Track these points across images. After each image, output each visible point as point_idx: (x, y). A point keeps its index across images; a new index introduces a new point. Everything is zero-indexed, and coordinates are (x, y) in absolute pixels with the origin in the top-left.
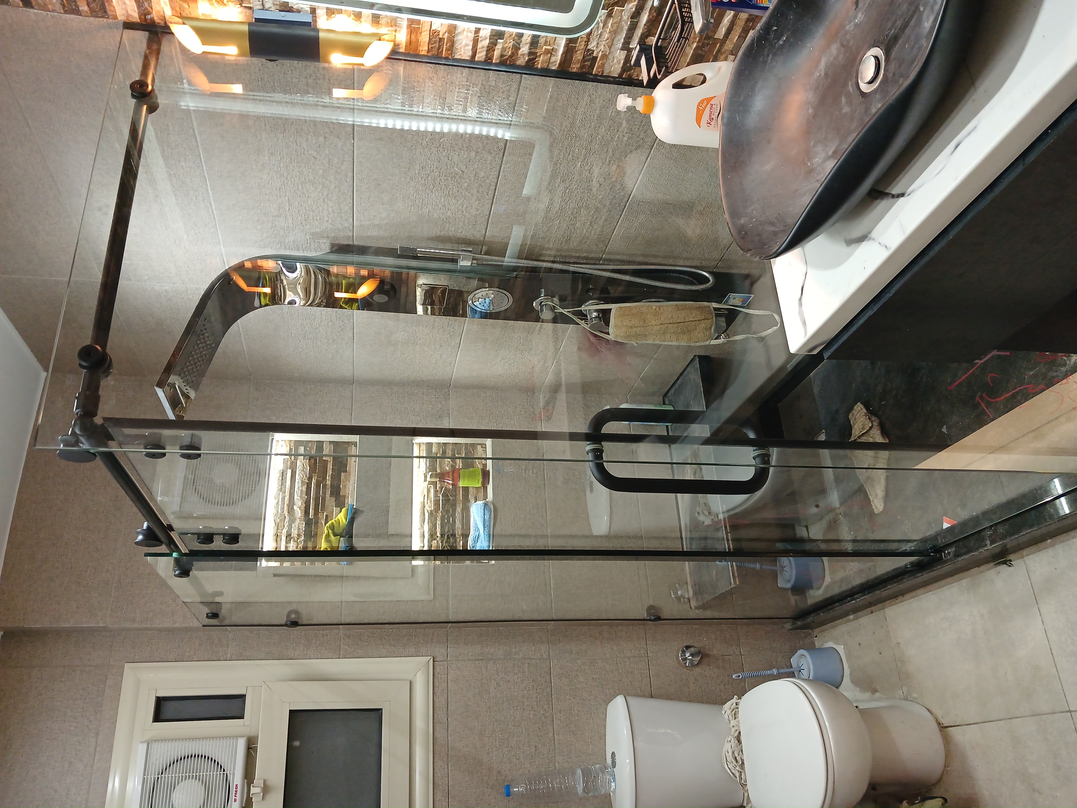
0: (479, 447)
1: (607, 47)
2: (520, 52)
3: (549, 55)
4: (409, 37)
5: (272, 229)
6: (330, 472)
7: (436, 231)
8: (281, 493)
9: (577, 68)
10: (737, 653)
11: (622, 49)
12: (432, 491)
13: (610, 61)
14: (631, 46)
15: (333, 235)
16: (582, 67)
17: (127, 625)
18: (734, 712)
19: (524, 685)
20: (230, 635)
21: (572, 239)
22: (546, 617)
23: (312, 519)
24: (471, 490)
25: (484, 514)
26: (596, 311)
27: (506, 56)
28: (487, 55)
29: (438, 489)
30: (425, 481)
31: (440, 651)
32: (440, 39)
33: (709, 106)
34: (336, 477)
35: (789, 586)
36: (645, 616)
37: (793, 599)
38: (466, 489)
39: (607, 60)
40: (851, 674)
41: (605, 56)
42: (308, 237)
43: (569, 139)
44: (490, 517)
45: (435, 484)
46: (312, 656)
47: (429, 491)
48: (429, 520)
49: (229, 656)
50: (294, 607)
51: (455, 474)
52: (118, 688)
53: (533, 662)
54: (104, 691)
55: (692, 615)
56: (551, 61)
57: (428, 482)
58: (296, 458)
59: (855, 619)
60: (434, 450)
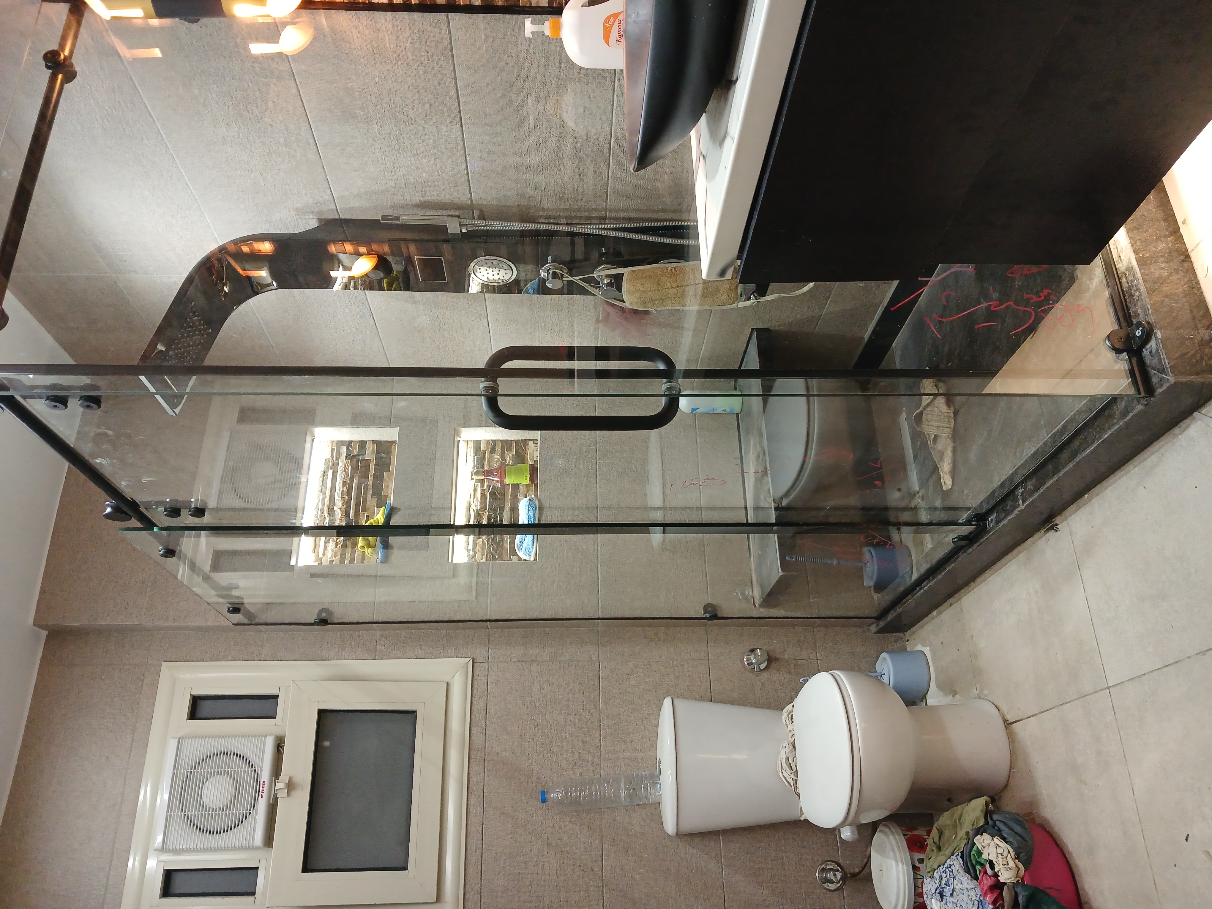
0: (531, 443)
5: (256, 207)
6: (372, 472)
7: (417, 198)
8: (321, 494)
10: (812, 656)
12: (479, 490)
15: (316, 209)
17: (161, 623)
18: (790, 715)
19: (570, 688)
20: (265, 636)
21: (566, 196)
22: (592, 616)
23: (353, 520)
24: (520, 487)
25: (529, 511)
26: (608, 276)
29: (485, 488)
30: (472, 479)
31: (480, 653)
33: (617, 22)
34: (378, 477)
35: (872, 583)
36: (701, 614)
37: (876, 596)
38: (515, 487)
40: (936, 678)
42: (293, 214)
44: (535, 514)
45: (482, 482)
46: (347, 657)
47: (475, 490)
48: (475, 519)
49: (263, 656)
50: (326, 606)
51: (502, 471)
52: (155, 685)
53: (581, 664)
54: (142, 689)
55: (755, 614)
57: (475, 480)
58: (338, 459)
59: (939, 614)
60: (483, 447)
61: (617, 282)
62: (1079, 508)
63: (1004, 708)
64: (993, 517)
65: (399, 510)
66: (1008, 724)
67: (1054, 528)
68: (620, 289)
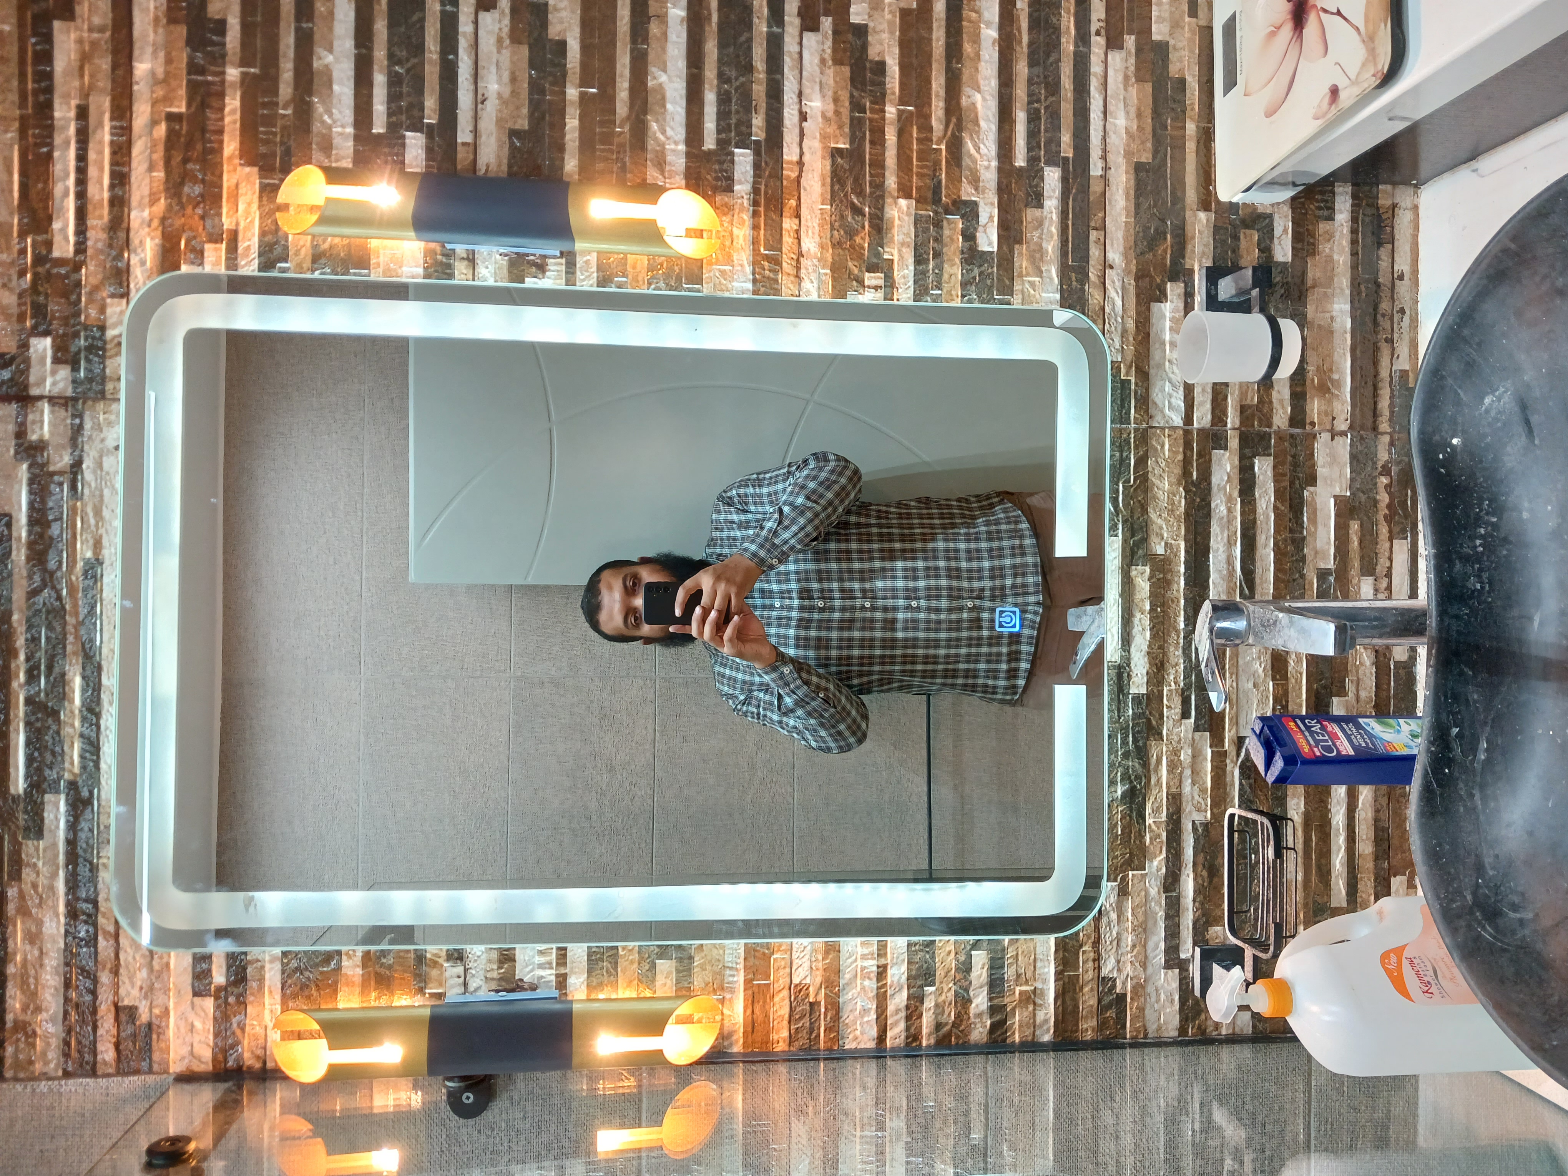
1: (1137, 964)
2: (973, 1009)
3: (1031, 1008)
4: (749, 1012)
9: (1093, 1031)
11: (1168, 966)
13: (1153, 999)
14: (1183, 956)
16: (1102, 1025)
27: (947, 1024)
28: (908, 1029)
32: (812, 1005)
39: (1145, 999)
41: (1139, 989)
56: (1038, 1021)
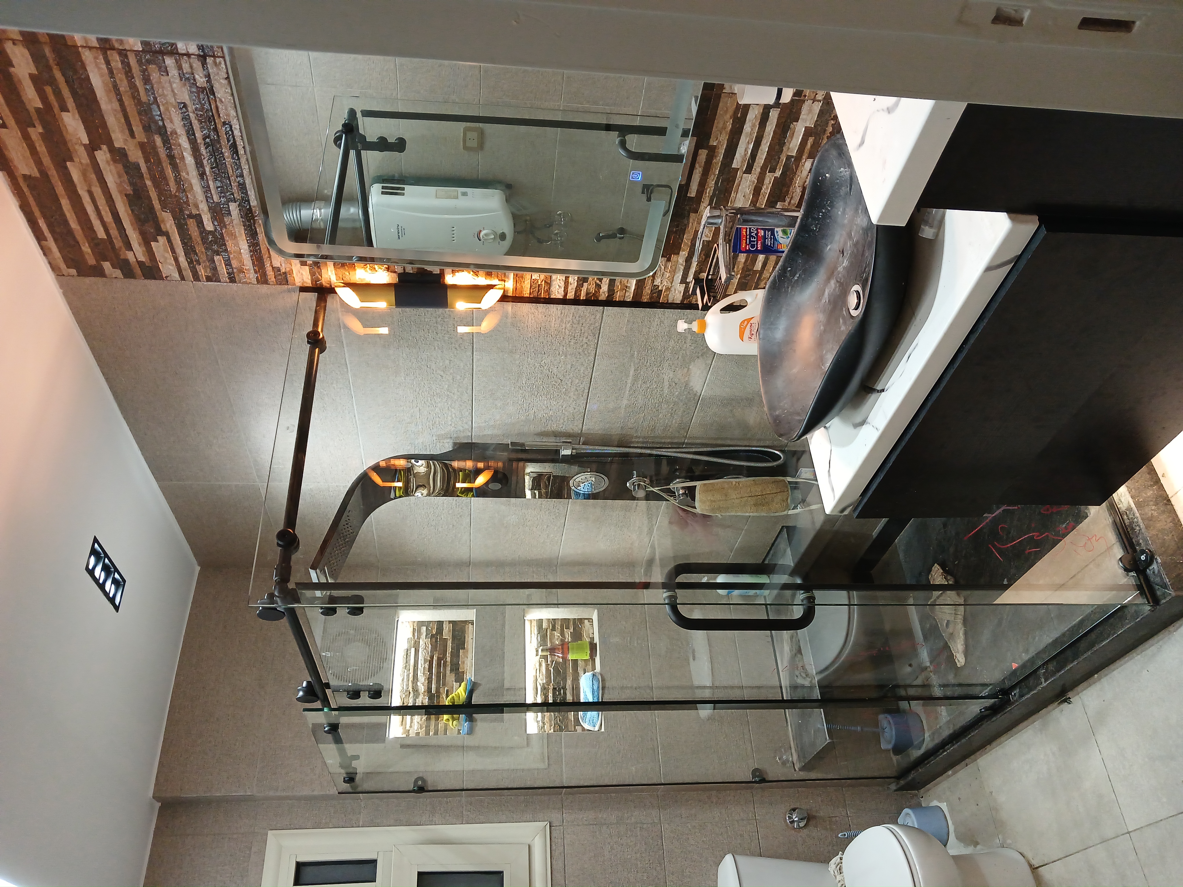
0: (586, 621)
1: (669, 282)
2: (601, 291)
3: (624, 291)
4: (515, 285)
5: (405, 434)
6: (449, 650)
7: (540, 429)
8: (406, 671)
9: (647, 299)
10: (844, 813)
11: (681, 283)
12: (544, 665)
13: (673, 292)
14: (687, 281)
15: (455, 435)
16: (651, 298)
17: (271, 793)
18: (839, 866)
19: (637, 848)
20: (362, 803)
21: (657, 428)
22: (655, 781)
23: (434, 694)
24: (579, 662)
25: (593, 685)
26: (683, 488)
27: (591, 293)
28: (575, 293)
29: (549, 663)
30: (537, 655)
31: (555, 817)
32: (539, 285)
33: (749, 325)
34: (456, 655)
35: (890, 747)
36: (750, 778)
37: (895, 758)
38: (575, 662)
39: (670, 292)
40: (955, 831)
41: (668, 289)
42: (434, 439)
43: (646, 351)
44: (598, 687)
45: (545, 658)
46: (437, 822)
47: (540, 665)
48: (541, 692)
49: (361, 823)
50: (421, 775)
51: (564, 647)
52: (262, 853)
53: (645, 826)
54: (250, 857)
55: (796, 776)
56: (626, 296)
57: (539, 656)
58: (419, 638)
59: (954, 774)
60: (545, 625)
61: (691, 492)
62: (1090, 685)
63: (1029, 855)
64: (1017, 691)
65: (480, 685)
66: (1034, 869)
67: (1067, 701)
68: (693, 499)
